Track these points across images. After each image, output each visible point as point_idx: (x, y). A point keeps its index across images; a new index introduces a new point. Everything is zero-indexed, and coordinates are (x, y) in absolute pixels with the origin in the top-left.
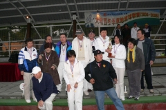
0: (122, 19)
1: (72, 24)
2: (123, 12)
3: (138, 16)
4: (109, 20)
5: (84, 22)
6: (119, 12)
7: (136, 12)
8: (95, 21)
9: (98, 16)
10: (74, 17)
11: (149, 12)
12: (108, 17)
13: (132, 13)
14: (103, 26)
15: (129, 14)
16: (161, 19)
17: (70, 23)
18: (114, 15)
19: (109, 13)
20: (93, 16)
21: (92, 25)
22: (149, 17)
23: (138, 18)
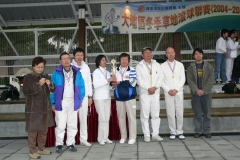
0: (174, 18)
1: (77, 28)
2: (177, 4)
3: (207, 12)
4: (149, 19)
5: (100, 24)
6: (169, 5)
7: (203, 4)
8: (123, 20)
9: (127, 11)
10: (82, 14)
11: (230, 4)
12: (146, 14)
13: (194, 5)
14: (137, 31)
15: (188, 8)
18: (158, 9)
19: (150, 6)
20: (118, 11)
21: (116, 28)
22: (230, 13)
23: (207, 16)
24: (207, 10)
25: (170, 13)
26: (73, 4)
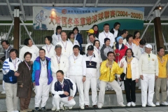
0: (89, 19)
2: (91, 9)
3: (113, 16)
4: (70, 20)
5: (31, 22)
6: (85, 9)
7: (110, 10)
8: (49, 20)
9: (53, 13)
10: (17, 13)
11: (129, 11)
12: (68, 16)
13: (103, 11)
15: (99, 12)
16: (145, 22)
17: (11, 22)
18: (77, 12)
19: (71, 9)
20: (46, 12)
21: (44, 26)
22: (129, 17)
23: (113, 18)
24: (113, 14)
25: (85, 16)
26: (9, 5)
